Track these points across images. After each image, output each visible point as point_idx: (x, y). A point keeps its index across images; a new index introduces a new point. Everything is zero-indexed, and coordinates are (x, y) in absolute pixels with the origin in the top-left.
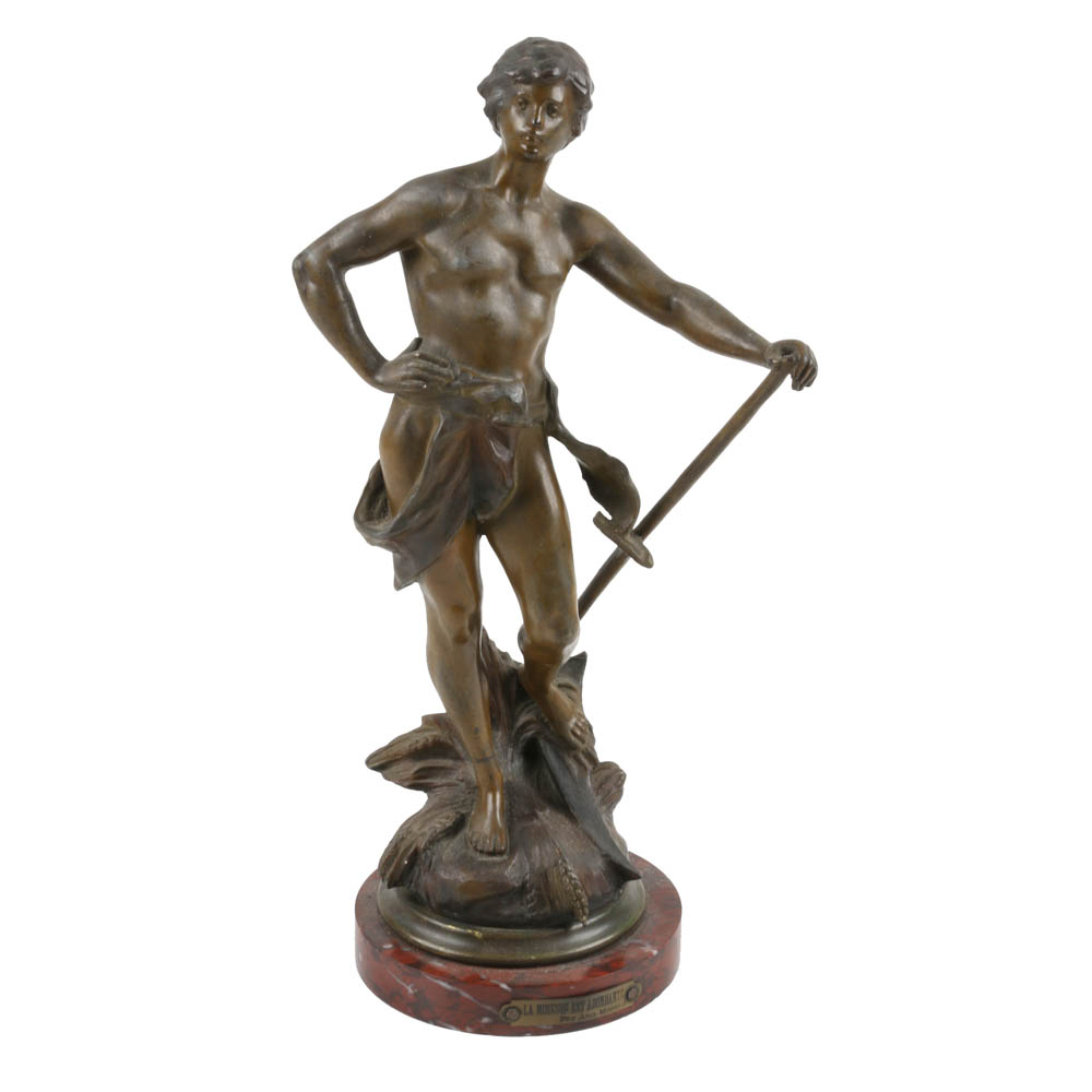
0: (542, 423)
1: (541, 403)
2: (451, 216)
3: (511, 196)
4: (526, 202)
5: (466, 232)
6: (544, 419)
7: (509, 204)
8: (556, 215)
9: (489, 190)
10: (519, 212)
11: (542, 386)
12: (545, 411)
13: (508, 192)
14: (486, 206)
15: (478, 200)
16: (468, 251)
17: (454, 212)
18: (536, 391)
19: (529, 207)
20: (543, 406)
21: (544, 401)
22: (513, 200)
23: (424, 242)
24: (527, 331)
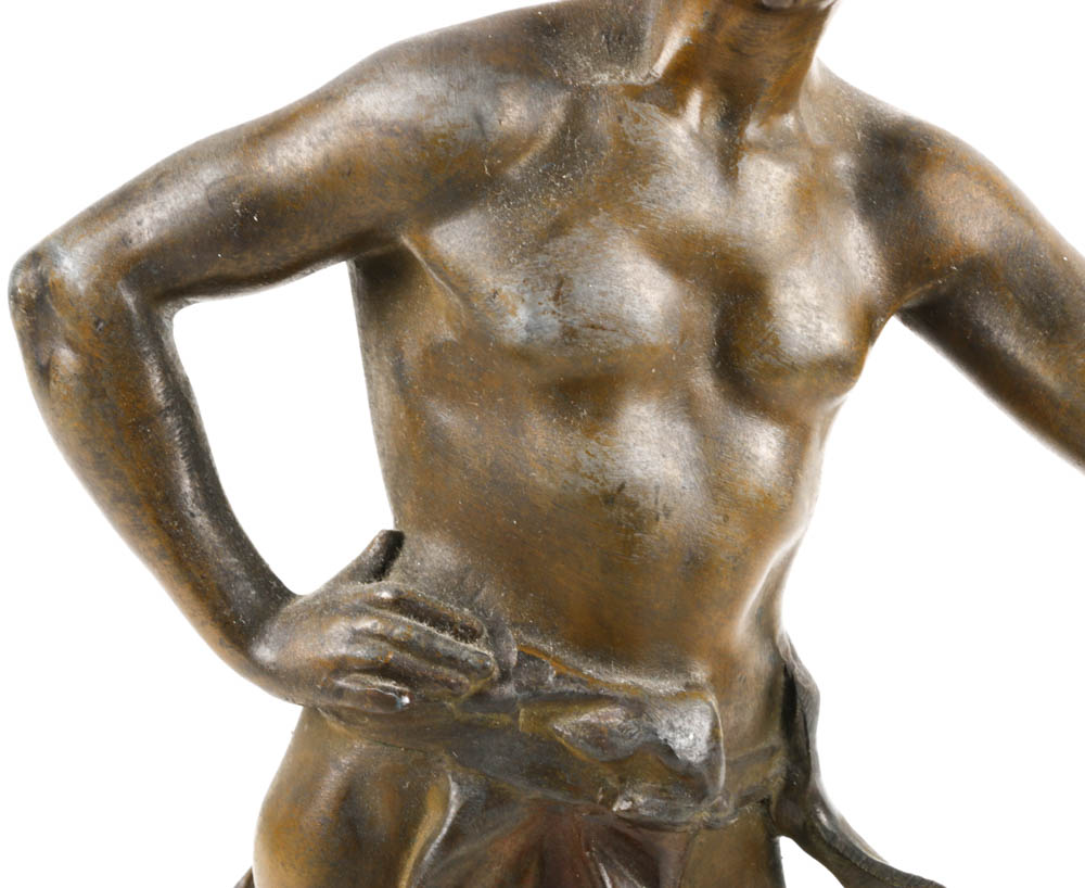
0: (765, 802)
1: (764, 745)
2: (513, 172)
3: (704, 109)
4: (752, 131)
5: (558, 228)
6: (774, 791)
7: (697, 137)
8: (843, 162)
9: (637, 93)
10: (728, 159)
11: (770, 692)
12: (777, 768)
13: (695, 100)
14: (623, 143)
15: (601, 122)
16: (561, 290)
17: (523, 161)
18: (750, 706)
19: (760, 147)
20: (773, 751)
21: (775, 738)
22: (712, 121)
23: (425, 247)
24: (734, 534)
